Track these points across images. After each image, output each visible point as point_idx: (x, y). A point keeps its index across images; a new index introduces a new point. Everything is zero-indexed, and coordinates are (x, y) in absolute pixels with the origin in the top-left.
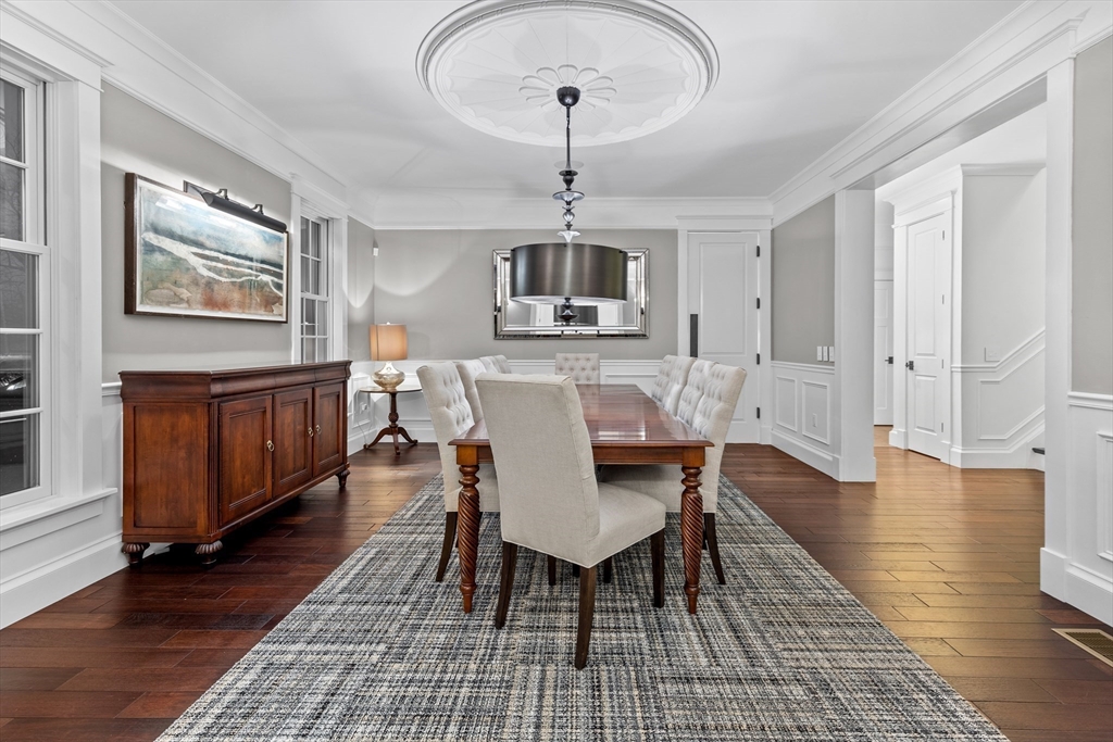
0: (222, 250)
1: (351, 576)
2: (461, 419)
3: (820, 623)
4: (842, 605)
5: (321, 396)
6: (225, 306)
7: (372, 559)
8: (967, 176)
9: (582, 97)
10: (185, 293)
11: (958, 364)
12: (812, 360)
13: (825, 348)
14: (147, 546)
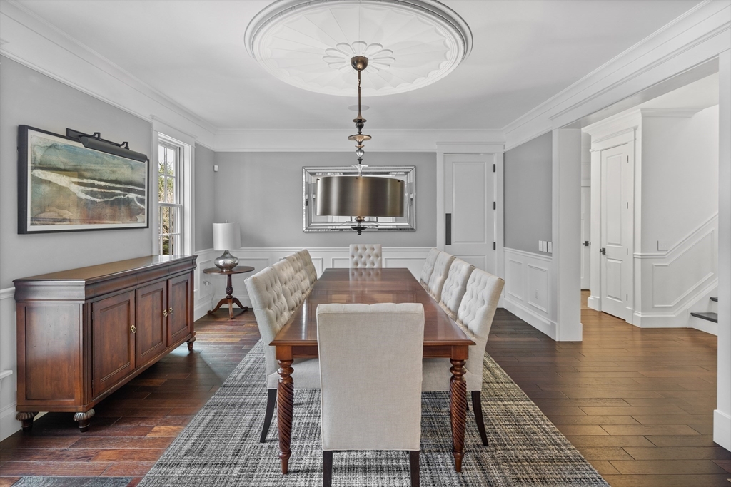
0: (97, 178)
1: (194, 438)
2: (279, 314)
3: (556, 478)
4: (571, 461)
5: (173, 285)
6: (99, 218)
7: (211, 420)
8: (644, 117)
9: (370, 63)
10: (67, 214)
11: (638, 253)
12: (535, 250)
13: (545, 243)
14: (36, 414)
